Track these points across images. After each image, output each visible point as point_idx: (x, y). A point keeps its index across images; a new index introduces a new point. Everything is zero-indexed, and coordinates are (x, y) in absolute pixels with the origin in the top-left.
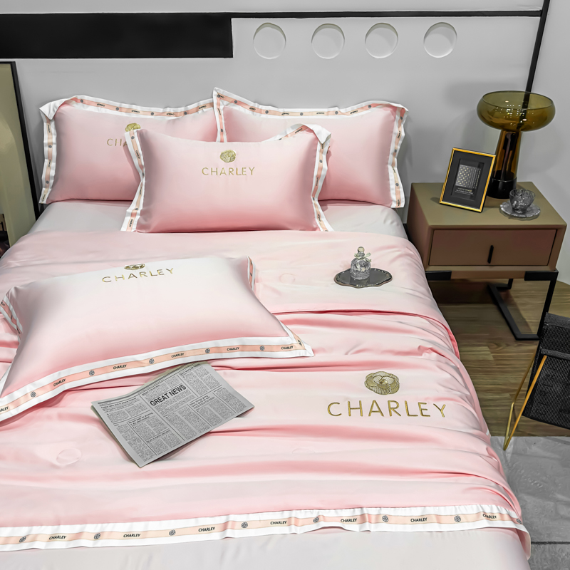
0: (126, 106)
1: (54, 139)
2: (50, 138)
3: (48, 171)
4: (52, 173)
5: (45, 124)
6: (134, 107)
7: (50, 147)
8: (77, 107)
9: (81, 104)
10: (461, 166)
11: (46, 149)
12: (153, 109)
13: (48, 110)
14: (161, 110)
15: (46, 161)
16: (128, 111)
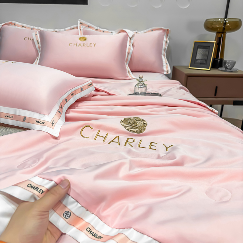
8: (12, 27)
10: (199, 49)
16: (37, 30)
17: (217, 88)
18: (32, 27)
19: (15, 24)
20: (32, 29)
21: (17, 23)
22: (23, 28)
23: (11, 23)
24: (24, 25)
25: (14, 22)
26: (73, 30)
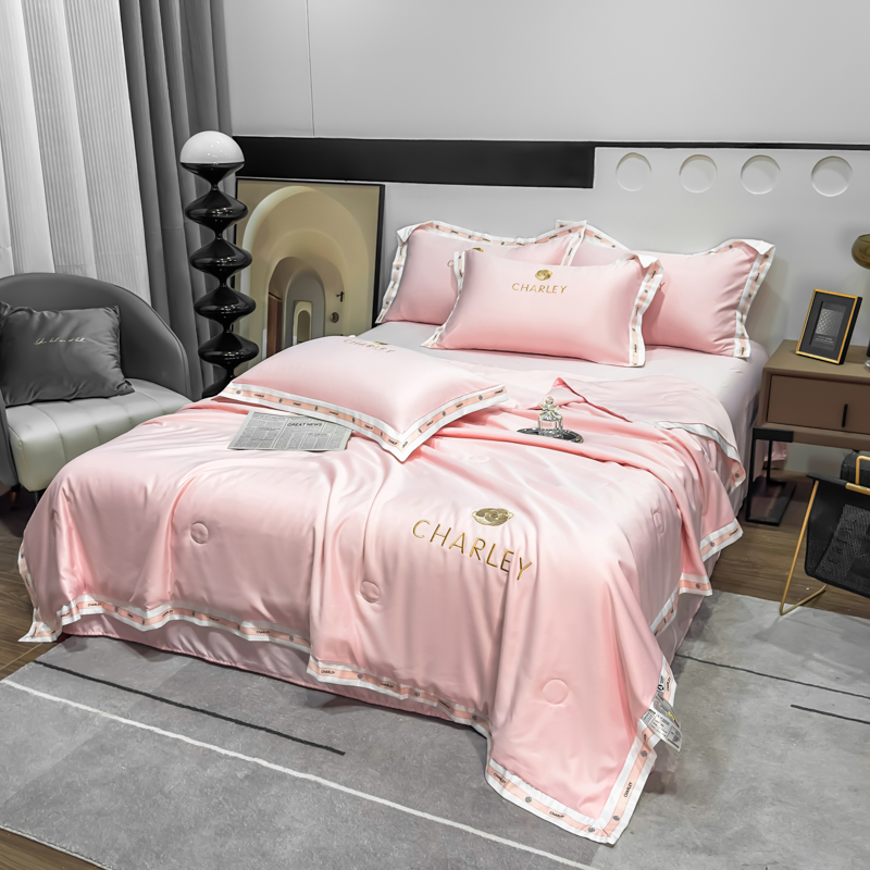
0: (478, 234)
1: (403, 263)
2: (399, 260)
3: (391, 293)
4: (394, 294)
5: (399, 248)
6: (487, 236)
7: (398, 269)
8: (432, 232)
9: (436, 230)
10: (823, 310)
11: (394, 270)
12: (505, 239)
13: (403, 234)
14: (512, 240)
15: (392, 283)
16: (479, 239)
17: (846, 407)
18: (470, 232)
19: (437, 227)
20: (470, 237)
21: (442, 224)
22: (454, 236)
23: (431, 225)
24: (456, 228)
25: (436, 223)
26: (555, 239)
